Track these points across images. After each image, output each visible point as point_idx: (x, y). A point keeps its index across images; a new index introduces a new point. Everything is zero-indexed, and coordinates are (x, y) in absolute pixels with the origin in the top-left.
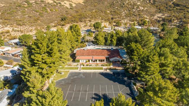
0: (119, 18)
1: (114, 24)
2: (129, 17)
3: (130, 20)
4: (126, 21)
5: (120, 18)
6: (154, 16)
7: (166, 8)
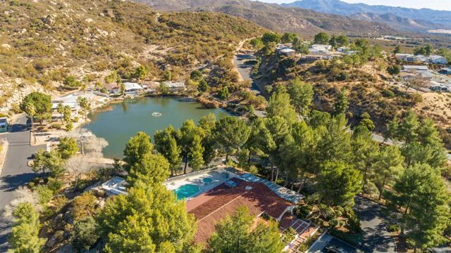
1: (56, 84)
2: (82, 58)
3: (91, 67)
4: (82, 72)
5: (62, 64)
6: (141, 51)
7: (155, 31)
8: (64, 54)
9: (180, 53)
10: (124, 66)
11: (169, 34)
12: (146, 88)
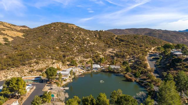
0: (71, 55)
3: (84, 57)
4: (80, 59)
5: (73, 55)
6: (105, 51)
7: (113, 43)
8: (75, 51)
9: (122, 52)
10: (96, 57)
11: (118, 44)
12: (102, 68)
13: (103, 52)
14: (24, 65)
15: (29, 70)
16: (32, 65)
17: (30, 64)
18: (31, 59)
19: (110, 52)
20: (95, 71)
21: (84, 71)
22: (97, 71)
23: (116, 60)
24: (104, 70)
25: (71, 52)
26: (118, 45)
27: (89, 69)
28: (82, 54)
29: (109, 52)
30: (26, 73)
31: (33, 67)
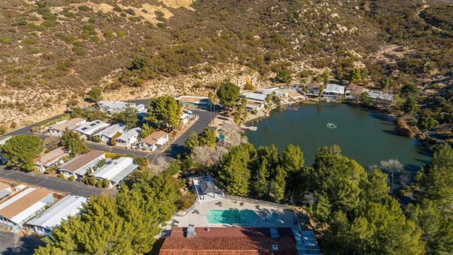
0: (284, 57)
3: (313, 63)
5: (288, 57)
8: (295, 48)
9: (421, 57)
11: (419, 33)
13: (368, 53)
14: (186, 73)
15: (192, 83)
16: (200, 73)
17: (196, 71)
18: (199, 62)
19: (387, 55)
20: (328, 101)
21: (302, 97)
22: (334, 100)
23: (396, 79)
24: (352, 100)
25: (285, 50)
26: (417, 36)
27: (316, 94)
28: (310, 56)
29: (384, 54)
30: (187, 89)
31: (201, 79)
